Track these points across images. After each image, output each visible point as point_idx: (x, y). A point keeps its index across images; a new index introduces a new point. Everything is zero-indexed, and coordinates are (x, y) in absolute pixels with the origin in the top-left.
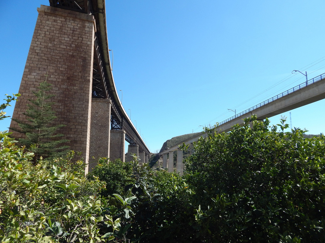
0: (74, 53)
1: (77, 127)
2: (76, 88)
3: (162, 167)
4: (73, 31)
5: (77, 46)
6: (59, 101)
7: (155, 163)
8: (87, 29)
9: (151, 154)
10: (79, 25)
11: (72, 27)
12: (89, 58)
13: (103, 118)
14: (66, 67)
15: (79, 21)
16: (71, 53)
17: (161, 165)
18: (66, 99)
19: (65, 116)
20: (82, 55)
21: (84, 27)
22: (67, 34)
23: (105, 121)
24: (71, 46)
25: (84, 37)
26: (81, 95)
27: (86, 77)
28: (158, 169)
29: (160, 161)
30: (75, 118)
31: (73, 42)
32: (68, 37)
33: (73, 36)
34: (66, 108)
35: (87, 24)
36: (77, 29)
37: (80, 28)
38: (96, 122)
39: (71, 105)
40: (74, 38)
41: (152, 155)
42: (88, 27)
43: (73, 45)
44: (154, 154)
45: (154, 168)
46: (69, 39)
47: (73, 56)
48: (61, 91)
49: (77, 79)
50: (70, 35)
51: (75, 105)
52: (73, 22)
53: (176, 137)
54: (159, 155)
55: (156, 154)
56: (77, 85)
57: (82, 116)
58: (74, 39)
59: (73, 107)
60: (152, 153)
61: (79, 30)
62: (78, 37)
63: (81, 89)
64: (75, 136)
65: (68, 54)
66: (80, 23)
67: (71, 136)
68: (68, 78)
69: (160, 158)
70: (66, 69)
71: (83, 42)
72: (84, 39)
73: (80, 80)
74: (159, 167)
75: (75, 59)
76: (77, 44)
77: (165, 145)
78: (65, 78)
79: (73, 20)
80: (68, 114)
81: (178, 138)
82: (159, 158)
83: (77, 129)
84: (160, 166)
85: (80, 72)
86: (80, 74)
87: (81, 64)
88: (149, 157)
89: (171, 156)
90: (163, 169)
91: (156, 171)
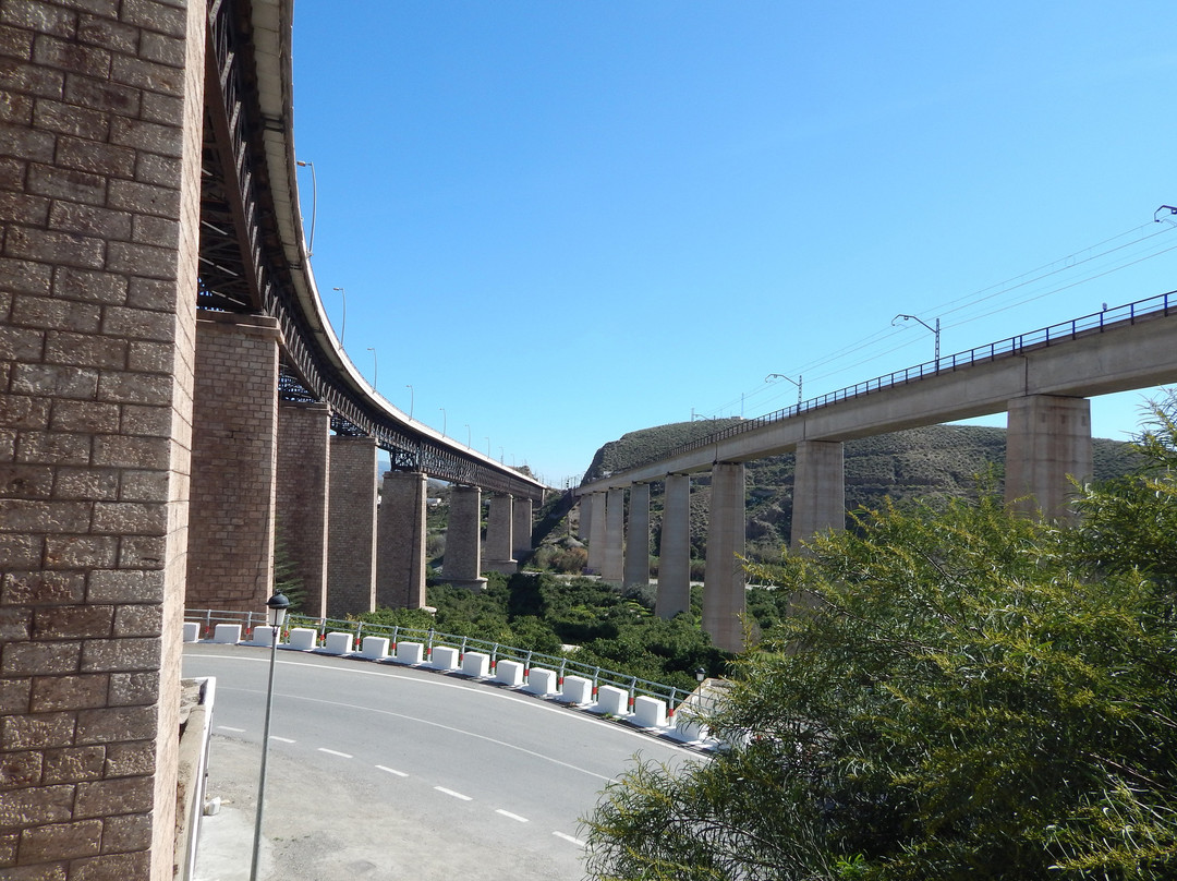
0: (304, 462)
3: (575, 537)
4: (302, 430)
6: (288, 527)
7: (556, 522)
8: (319, 426)
9: (546, 493)
10: (308, 422)
11: (300, 425)
12: (323, 467)
13: (360, 478)
14: (295, 482)
15: (307, 415)
16: (300, 463)
17: (574, 529)
20: (314, 463)
21: (315, 422)
22: (294, 437)
23: (365, 484)
24: (299, 453)
25: (315, 437)
27: (320, 492)
28: (562, 543)
29: (573, 515)
31: (302, 446)
32: (296, 441)
33: (301, 438)
35: (319, 419)
36: (306, 427)
37: (310, 425)
38: (345, 486)
40: (303, 440)
41: (551, 495)
42: (321, 423)
43: (302, 451)
44: (556, 492)
45: (552, 538)
46: (296, 444)
47: (302, 466)
48: (290, 514)
49: (309, 497)
50: (297, 437)
53: (636, 433)
54: (572, 495)
55: (564, 491)
58: (304, 443)
60: (549, 489)
61: (308, 429)
62: (308, 439)
65: (296, 464)
66: (310, 418)
68: (298, 497)
69: (575, 507)
71: (315, 444)
72: (316, 440)
73: (313, 498)
74: (566, 536)
75: (305, 470)
76: (306, 448)
77: (600, 456)
78: (294, 497)
79: (301, 415)
81: (641, 435)
82: (570, 507)
84: (572, 532)
85: (313, 487)
86: (312, 490)
87: (313, 475)
88: (540, 502)
89: (598, 503)
90: (579, 544)
91: (556, 548)
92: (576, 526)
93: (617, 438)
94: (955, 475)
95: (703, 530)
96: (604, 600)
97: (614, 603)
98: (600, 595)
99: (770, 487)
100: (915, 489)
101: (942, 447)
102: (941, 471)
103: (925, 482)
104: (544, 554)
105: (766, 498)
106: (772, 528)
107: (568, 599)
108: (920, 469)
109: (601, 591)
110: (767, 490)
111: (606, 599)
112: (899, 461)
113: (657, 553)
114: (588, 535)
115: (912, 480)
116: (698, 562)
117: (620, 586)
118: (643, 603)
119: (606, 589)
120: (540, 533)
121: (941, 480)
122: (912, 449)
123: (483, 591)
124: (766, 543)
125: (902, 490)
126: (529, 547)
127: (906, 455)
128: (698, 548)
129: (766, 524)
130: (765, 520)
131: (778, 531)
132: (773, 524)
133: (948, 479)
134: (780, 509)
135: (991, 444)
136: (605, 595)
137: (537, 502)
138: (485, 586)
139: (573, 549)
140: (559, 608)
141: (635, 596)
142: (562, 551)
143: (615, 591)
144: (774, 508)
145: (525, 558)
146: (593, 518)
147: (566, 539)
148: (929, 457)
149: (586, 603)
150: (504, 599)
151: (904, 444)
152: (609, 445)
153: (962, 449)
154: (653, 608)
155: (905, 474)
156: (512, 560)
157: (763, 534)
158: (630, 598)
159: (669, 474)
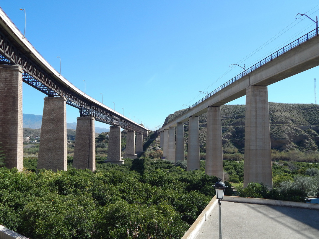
0: (7, 94)
1: (11, 141)
2: (10, 116)
3: (159, 147)
4: (6, 79)
5: (9, 89)
7: (152, 142)
9: (148, 132)
10: (9, 74)
11: (5, 76)
12: (17, 96)
13: (58, 115)
14: (3, 104)
15: (9, 71)
16: (5, 94)
17: (158, 144)
18: (4, 125)
19: (3, 135)
20: (12, 95)
22: (2, 82)
23: (60, 117)
25: (13, 82)
26: (13, 121)
27: (16, 109)
28: (154, 149)
29: (158, 139)
30: (10, 136)
31: (6, 86)
32: (3, 84)
33: (5, 82)
34: (4, 130)
35: (14, 73)
36: (8, 77)
37: (10, 76)
38: (52, 118)
39: (7, 128)
40: (6, 83)
41: (150, 133)
42: (15, 75)
44: (152, 131)
45: (151, 147)
46: (3, 85)
49: (10, 111)
50: (3, 82)
51: (9, 128)
52: (5, 72)
54: (158, 132)
55: (155, 131)
56: (10, 115)
57: (14, 134)
58: (7, 85)
59: (8, 129)
60: (150, 131)
61: (9, 78)
62: (9, 83)
63: (13, 117)
64: (10, 146)
65: (3, 95)
66: (10, 73)
67: (8, 147)
69: (159, 136)
70: (2, 105)
71: (13, 85)
72: (13, 84)
74: (155, 146)
75: (8, 98)
76: (8, 87)
77: (167, 119)
78: (2, 111)
79: (5, 71)
80: (5, 133)
81: (181, 111)
82: (157, 136)
83: (11, 142)
84: (157, 145)
85: (12, 106)
86: (11, 108)
87: (12, 100)
88: (146, 135)
89: (166, 134)
90: (160, 149)
91: (152, 151)
92: (159, 143)
93: (173, 113)
94: (292, 120)
95: (204, 142)
96: (167, 167)
97: (171, 167)
98: (166, 165)
99: (227, 127)
100: (279, 125)
101: (287, 111)
102: (288, 119)
103: (282, 123)
104: (147, 153)
105: (226, 131)
106: (228, 141)
107: (153, 166)
108: (280, 118)
109: (166, 163)
110: (226, 128)
111: (168, 166)
112: (272, 116)
113: (187, 151)
114: (163, 146)
115: (277, 122)
116: (202, 153)
117: (174, 162)
118: (182, 167)
119: (169, 163)
120: (146, 146)
121: (288, 122)
122: (277, 112)
123: (122, 165)
124: (226, 146)
125: (274, 126)
126: (142, 151)
127: (275, 114)
128: (203, 149)
129: (226, 139)
130: (226, 138)
131: (230, 142)
132: (229, 139)
133: (290, 121)
134: (231, 134)
135: (304, 109)
136: (168, 165)
137: (145, 135)
138: (123, 163)
139: (158, 150)
140: (150, 170)
141: (179, 165)
142: (154, 151)
143: (172, 164)
144: (229, 134)
145: (140, 154)
146: (164, 139)
147: (155, 147)
148: (283, 114)
149: (160, 168)
150: (129, 167)
151: (274, 110)
152: (170, 115)
153: (294, 111)
154: (186, 169)
155: (275, 120)
156: (135, 154)
157: (225, 143)
158: (177, 166)
159: (190, 116)
